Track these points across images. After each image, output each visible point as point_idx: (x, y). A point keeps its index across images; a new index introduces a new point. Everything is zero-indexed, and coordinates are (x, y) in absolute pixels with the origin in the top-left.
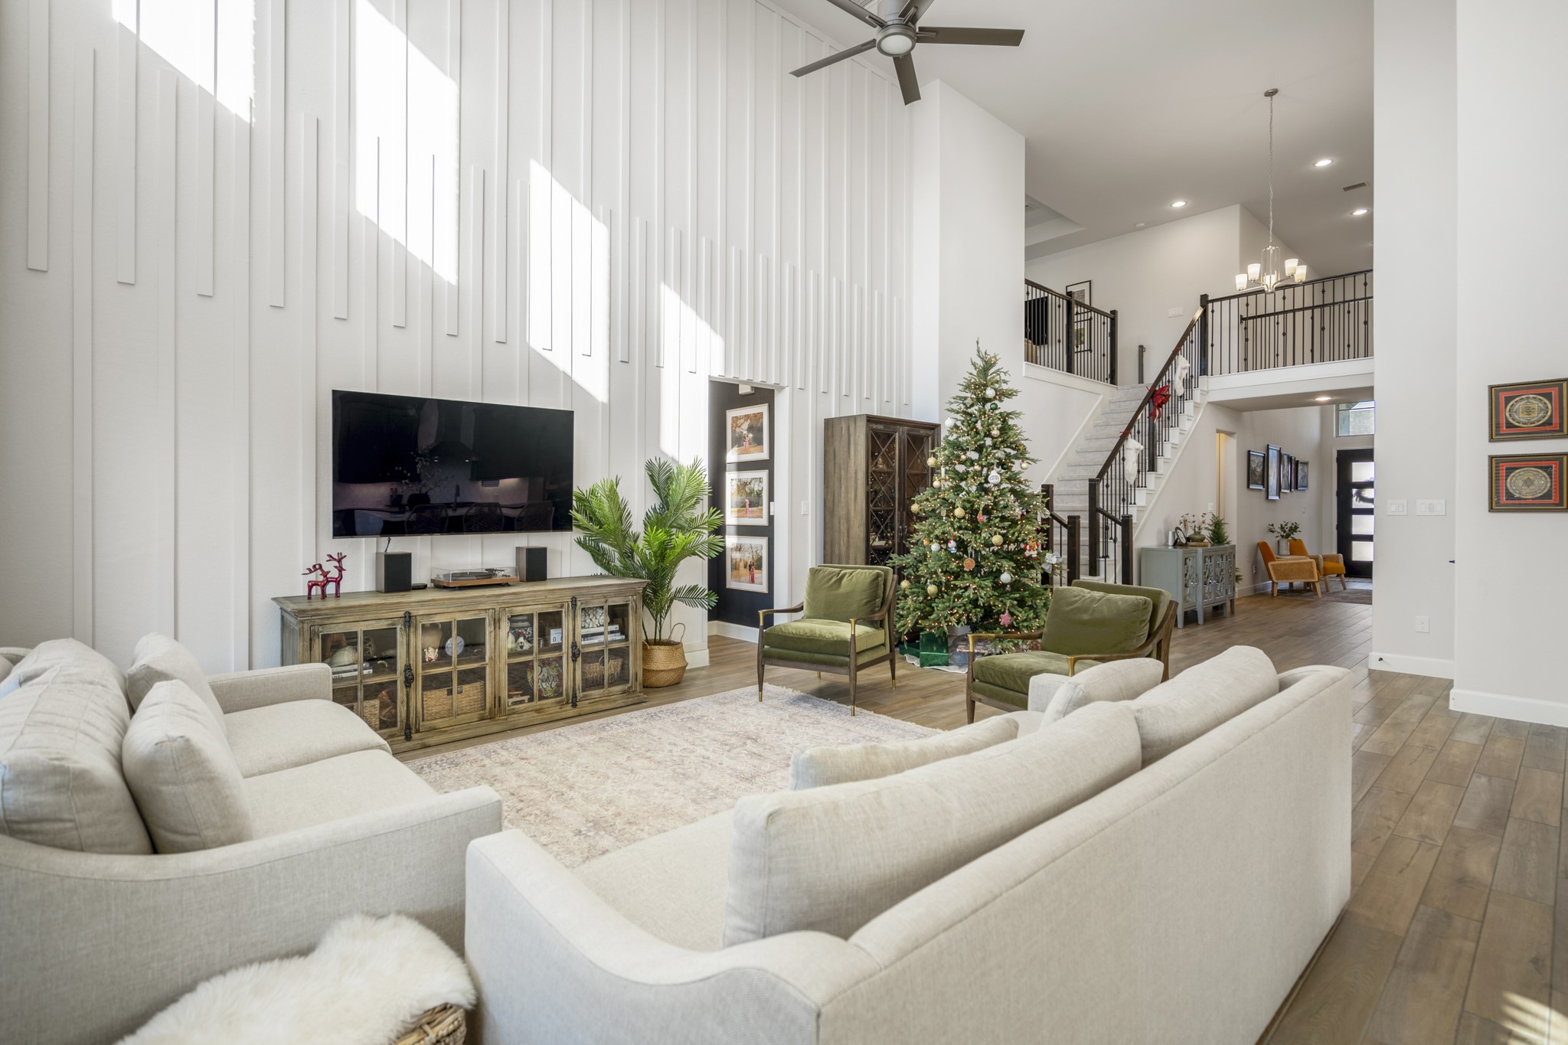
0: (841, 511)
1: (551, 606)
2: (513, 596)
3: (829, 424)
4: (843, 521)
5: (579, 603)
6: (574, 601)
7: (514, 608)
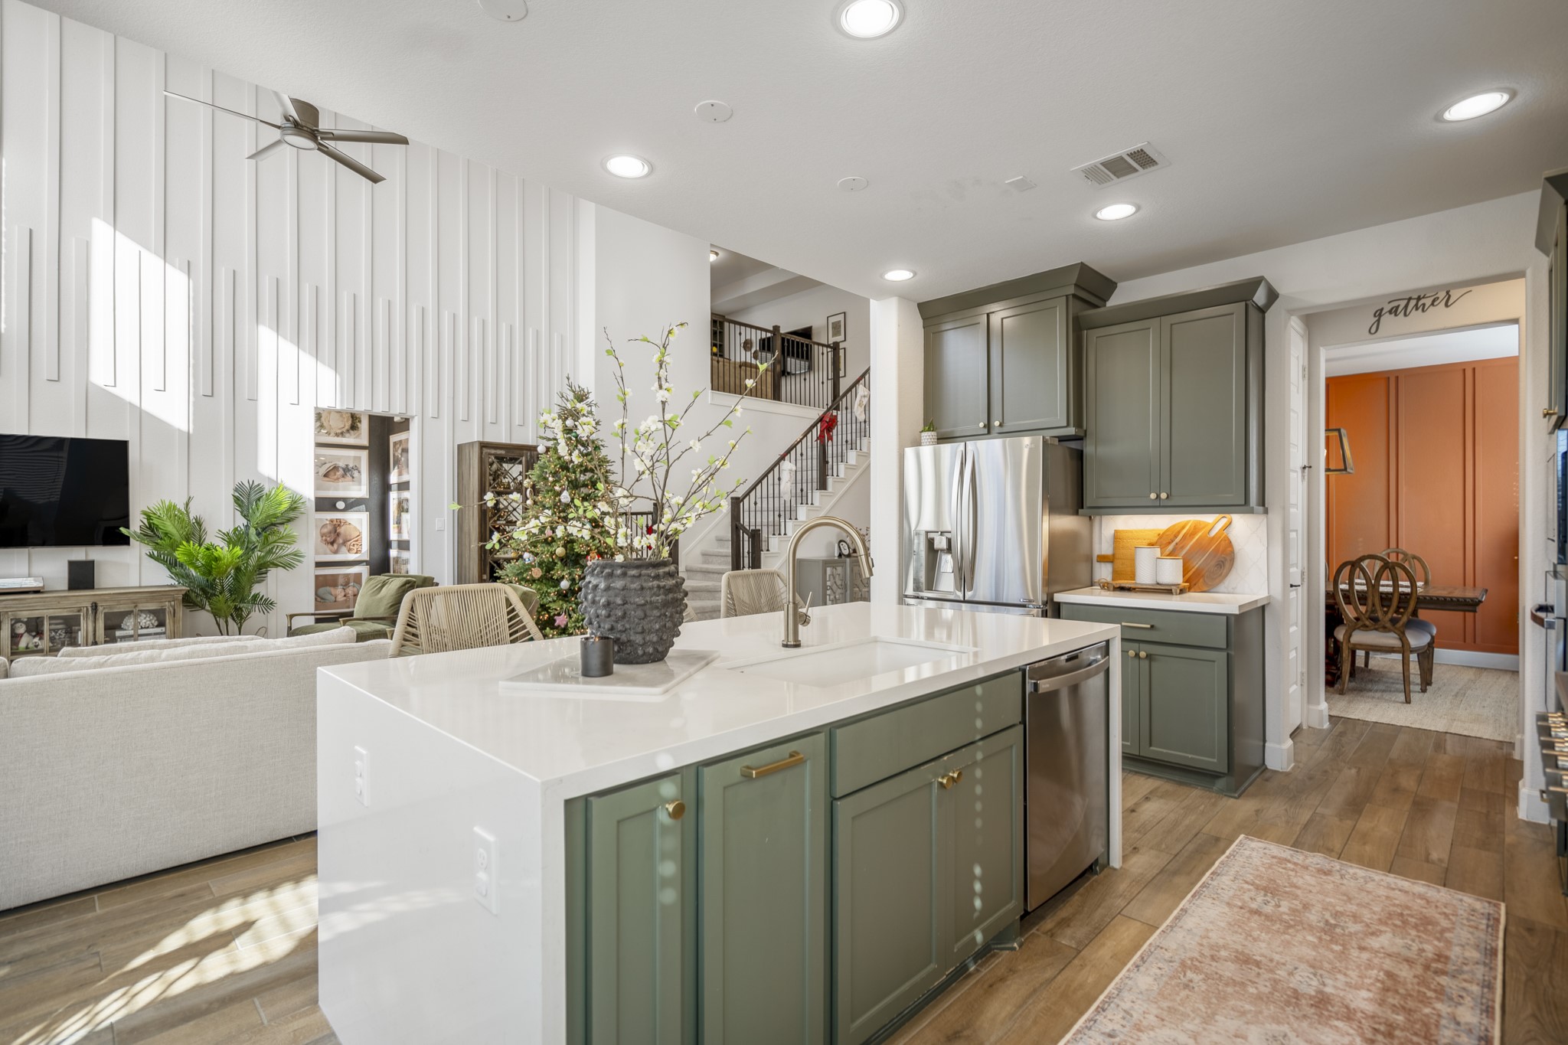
0: (466, 529)
1: (66, 610)
2: (17, 602)
3: (460, 447)
4: (467, 536)
5: (100, 609)
6: (95, 607)
7: (19, 613)
